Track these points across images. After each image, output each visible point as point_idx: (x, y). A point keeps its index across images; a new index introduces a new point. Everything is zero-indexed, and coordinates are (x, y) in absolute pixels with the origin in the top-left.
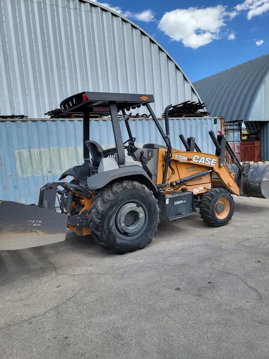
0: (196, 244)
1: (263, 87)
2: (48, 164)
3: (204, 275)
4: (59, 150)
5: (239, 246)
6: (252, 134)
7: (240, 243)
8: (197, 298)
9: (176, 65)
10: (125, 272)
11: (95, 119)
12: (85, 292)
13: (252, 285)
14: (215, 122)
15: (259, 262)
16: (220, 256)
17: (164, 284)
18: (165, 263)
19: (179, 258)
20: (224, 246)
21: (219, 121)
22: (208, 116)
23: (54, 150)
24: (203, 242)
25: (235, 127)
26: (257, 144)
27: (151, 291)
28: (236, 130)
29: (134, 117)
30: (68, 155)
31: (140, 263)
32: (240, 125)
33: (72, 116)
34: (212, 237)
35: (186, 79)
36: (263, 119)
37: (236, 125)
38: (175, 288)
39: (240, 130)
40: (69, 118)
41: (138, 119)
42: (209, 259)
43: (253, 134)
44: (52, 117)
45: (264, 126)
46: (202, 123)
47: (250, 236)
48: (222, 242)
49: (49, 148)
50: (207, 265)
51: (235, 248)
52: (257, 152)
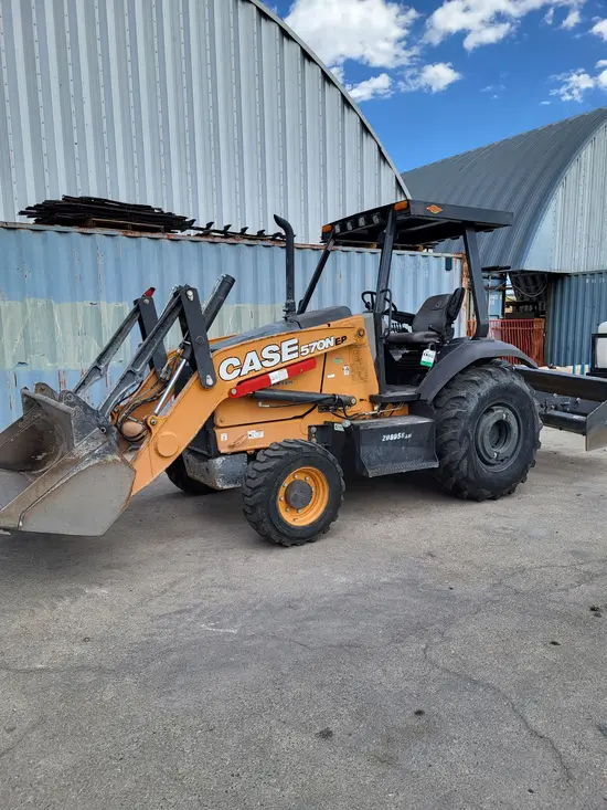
0: (385, 580)
1: (559, 192)
2: (19, 340)
3: (404, 685)
4: (50, 307)
5: (500, 590)
6: (524, 303)
7: (500, 583)
8: (381, 770)
9: (361, 120)
10: (181, 666)
11: (149, 235)
12: (45, 738)
13: (539, 725)
14: (449, 267)
15: (554, 643)
16: (449, 622)
17: (285, 716)
18: (298, 639)
19: (337, 623)
20: (460, 589)
21: (457, 265)
22: (430, 251)
23: (35, 305)
24: (405, 575)
25: (491, 283)
26: (538, 325)
27: (247, 742)
28: (492, 288)
29: (251, 238)
30: (75, 323)
31: (229, 635)
32: (503, 278)
33: (90, 222)
34: (430, 560)
35: (385, 159)
36: (555, 268)
37: (493, 278)
38: (318, 729)
39: (503, 290)
40: (81, 226)
41: (260, 243)
42: (420, 629)
43: (528, 303)
44: (37, 222)
45: (556, 284)
46: (416, 266)
47: (526, 562)
48: (455, 575)
49: (22, 301)
50: (414, 647)
51: (489, 595)
52: (537, 343)
